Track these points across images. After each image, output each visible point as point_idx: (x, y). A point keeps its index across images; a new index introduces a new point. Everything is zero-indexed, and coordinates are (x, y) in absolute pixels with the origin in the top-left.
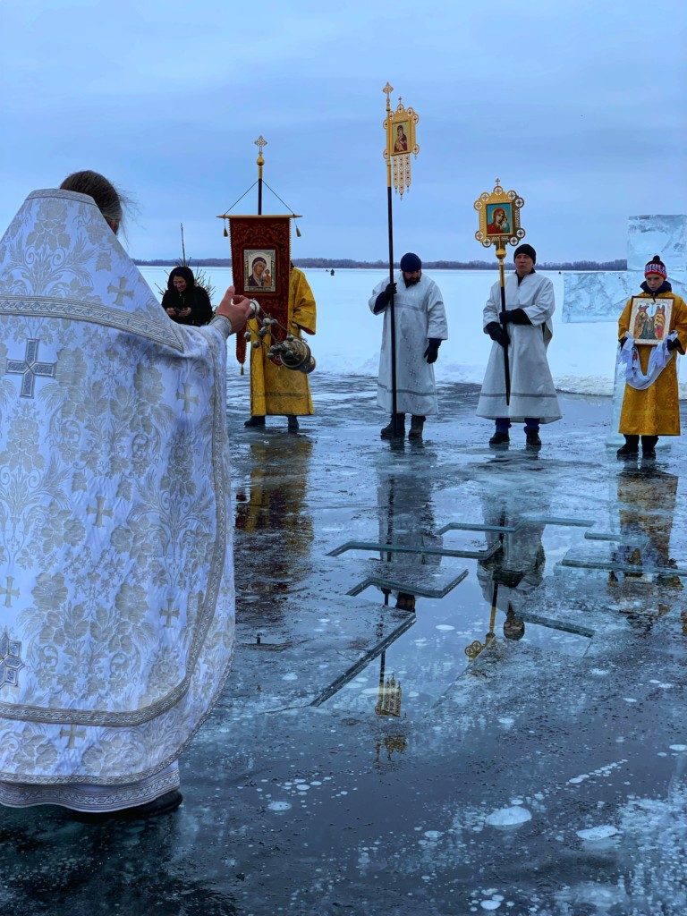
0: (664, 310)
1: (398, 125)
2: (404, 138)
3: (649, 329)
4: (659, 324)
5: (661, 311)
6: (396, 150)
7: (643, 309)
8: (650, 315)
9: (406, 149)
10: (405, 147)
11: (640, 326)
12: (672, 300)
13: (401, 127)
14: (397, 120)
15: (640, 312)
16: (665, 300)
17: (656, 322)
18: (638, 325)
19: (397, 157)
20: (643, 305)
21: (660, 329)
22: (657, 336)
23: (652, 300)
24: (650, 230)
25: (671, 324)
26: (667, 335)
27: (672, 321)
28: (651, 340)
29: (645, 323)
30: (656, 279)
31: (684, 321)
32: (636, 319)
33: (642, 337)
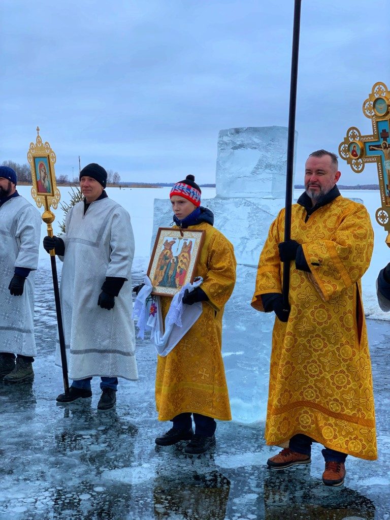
0: (190, 247)
3: (171, 273)
4: (183, 267)
5: (187, 248)
7: (169, 245)
8: (175, 254)
11: (162, 269)
12: (200, 234)
15: (166, 249)
16: (193, 234)
17: (180, 264)
18: (160, 267)
20: (170, 239)
21: (183, 274)
23: (179, 233)
24: (241, 146)
25: (200, 268)
26: (188, 284)
27: (198, 262)
28: (170, 289)
29: (168, 265)
30: (181, 202)
31: (218, 266)
32: (160, 259)
33: (162, 284)
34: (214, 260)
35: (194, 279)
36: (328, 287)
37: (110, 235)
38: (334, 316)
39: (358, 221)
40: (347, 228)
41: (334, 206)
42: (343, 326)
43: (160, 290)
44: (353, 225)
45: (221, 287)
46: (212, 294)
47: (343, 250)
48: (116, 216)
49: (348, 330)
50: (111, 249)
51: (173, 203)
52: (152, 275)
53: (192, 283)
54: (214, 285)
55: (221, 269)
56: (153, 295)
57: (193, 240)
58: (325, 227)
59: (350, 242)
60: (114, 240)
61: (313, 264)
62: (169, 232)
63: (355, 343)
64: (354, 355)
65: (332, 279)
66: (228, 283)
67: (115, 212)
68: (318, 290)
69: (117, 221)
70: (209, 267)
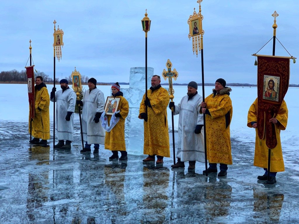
0: (117, 102)
1: (57, 35)
2: (59, 40)
3: (111, 109)
4: (114, 107)
5: (116, 102)
6: (57, 44)
7: (110, 101)
8: (112, 104)
9: (60, 44)
10: (59, 43)
11: (108, 108)
12: (120, 98)
13: (58, 36)
14: (57, 33)
15: (109, 102)
16: (118, 98)
17: (114, 106)
18: (108, 107)
19: (57, 47)
20: (111, 100)
21: (114, 109)
22: (113, 112)
23: (114, 98)
24: (137, 73)
25: (119, 108)
26: (116, 112)
27: (119, 106)
28: (111, 113)
29: (110, 107)
30: (115, 89)
31: (124, 107)
32: (108, 105)
33: (108, 112)
34: (123, 106)
35: (118, 111)
36: (157, 111)
37: (97, 100)
38: (159, 119)
39: (164, 94)
40: (162, 96)
41: (159, 90)
42: (161, 121)
43: (108, 114)
44: (163, 95)
45: (125, 113)
46: (122, 115)
47: (160, 102)
48: (99, 94)
49: (163, 122)
50: (98, 104)
51: (112, 89)
52: (105, 109)
53: (117, 111)
54: (123, 112)
55: (125, 108)
56: (106, 115)
57: (118, 100)
58: (156, 95)
59: (162, 99)
60: (99, 101)
61: (153, 106)
62: (110, 98)
63: (164, 126)
64: (164, 129)
65: (158, 110)
66: (127, 112)
67: (99, 93)
68: (154, 112)
69: (100, 96)
70: (122, 108)
